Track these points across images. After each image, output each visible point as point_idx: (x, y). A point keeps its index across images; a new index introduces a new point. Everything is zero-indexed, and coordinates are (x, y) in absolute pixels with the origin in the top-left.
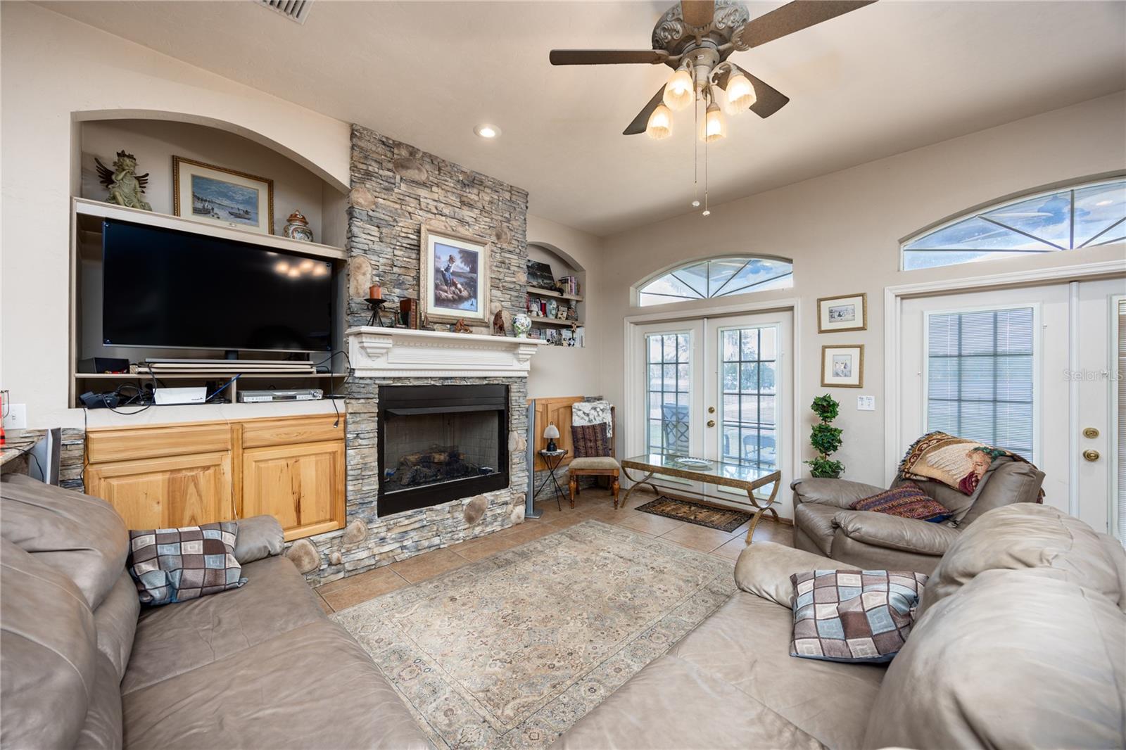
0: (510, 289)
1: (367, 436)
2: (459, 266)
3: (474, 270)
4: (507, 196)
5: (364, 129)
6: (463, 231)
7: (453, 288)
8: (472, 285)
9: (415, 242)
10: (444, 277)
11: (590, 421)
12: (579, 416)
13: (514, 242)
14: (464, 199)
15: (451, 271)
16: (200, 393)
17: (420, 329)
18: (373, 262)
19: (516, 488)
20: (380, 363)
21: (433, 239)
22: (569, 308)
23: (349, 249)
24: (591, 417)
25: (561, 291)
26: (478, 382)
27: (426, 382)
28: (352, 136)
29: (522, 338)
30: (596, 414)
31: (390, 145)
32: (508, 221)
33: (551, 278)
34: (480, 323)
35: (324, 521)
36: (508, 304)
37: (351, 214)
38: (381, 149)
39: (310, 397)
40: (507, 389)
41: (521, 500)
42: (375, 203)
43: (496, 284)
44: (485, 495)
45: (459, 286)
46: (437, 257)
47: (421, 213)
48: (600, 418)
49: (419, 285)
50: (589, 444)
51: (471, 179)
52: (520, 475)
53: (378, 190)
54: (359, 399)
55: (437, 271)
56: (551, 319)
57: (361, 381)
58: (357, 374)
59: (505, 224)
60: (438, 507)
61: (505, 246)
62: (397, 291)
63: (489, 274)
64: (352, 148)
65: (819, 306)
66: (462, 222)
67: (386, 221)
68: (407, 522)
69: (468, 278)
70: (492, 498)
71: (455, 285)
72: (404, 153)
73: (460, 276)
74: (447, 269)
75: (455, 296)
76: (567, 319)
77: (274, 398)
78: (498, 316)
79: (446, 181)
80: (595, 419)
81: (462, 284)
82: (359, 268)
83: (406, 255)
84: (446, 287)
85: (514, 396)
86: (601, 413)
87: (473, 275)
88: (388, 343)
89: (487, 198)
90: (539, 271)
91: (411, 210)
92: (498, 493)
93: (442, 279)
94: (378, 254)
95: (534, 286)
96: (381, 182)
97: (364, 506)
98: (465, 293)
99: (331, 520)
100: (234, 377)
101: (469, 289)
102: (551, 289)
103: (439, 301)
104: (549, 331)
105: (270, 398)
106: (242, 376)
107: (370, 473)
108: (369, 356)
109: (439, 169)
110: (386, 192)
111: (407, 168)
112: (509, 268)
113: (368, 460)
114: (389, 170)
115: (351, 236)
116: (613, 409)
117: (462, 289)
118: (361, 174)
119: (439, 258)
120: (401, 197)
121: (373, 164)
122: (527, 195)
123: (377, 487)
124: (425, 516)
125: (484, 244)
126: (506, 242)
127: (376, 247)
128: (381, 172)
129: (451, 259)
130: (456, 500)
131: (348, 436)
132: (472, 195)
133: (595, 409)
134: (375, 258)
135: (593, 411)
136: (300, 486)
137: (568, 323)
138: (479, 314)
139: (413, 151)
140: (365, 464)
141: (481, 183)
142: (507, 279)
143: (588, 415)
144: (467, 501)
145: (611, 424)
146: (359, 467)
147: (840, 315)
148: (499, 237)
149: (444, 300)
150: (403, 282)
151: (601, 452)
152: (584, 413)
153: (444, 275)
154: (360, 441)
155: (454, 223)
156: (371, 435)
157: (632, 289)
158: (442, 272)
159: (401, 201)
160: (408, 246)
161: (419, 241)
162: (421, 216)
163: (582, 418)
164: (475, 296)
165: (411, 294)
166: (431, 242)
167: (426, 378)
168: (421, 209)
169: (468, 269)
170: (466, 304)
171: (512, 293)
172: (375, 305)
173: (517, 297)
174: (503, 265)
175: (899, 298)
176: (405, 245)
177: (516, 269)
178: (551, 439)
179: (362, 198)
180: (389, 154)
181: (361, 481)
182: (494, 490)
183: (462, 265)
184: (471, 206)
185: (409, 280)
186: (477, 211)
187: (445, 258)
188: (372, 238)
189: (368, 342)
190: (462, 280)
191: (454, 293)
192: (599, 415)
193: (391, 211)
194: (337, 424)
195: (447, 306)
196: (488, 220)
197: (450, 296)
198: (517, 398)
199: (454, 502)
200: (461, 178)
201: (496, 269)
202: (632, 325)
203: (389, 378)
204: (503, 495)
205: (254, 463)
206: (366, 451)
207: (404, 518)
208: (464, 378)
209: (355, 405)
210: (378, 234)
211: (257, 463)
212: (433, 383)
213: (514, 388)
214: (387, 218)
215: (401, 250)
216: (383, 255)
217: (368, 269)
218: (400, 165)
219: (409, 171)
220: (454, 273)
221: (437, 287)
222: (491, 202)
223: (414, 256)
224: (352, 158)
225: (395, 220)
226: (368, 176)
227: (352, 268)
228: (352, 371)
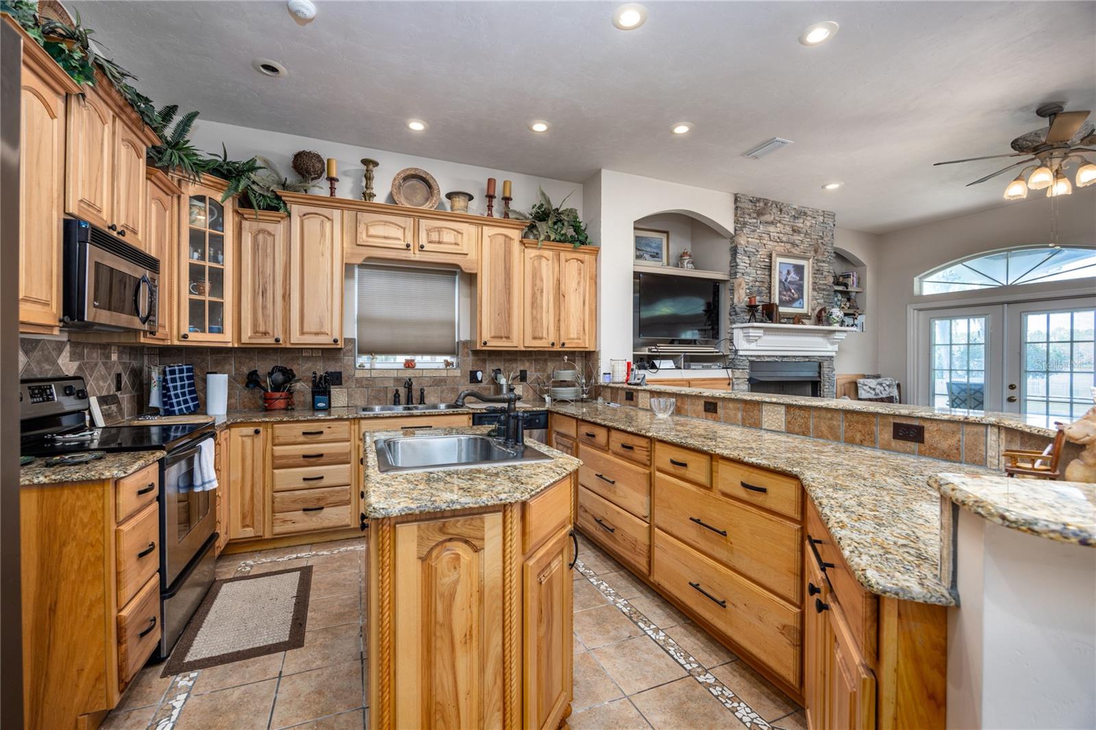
0: (824, 290)
2: (793, 277)
3: (802, 279)
4: (821, 219)
5: (742, 195)
6: (796, 251)
7: (789, 293)
8: (800, 289)
9: (768, 264)
10: (784, 286)
11: (876, 394)
13: (826, 254)
14: (794, 228)
15: (788, 281)
16: (671, 364)
18: (746, 281)
20: (753, 346)
21: (780, 260)
22: (849, 298)
23: (735, 274)
25: (846, 285)
28: (736, 200)
29: (836, 327)
30: (882, 388)
31: (755, 201)
32: (822, 238)
34: (807, 316)
36: (822, 301)
38: (751, 205)
39: (717, 367)
40: (820, 365)
42: (748, 242)
45: (793, 291)
47: (771, 243)
48: (887, 393)
49: (770, 293)
51: (799, 213)
53: (749, 232)
55: (781, 281)
57: (741, 358)
58: (741, 353)
59: (820, 241)
61: (820, 257)
62: (760, 298)
63: (811, 279)
64: (736, 208)
66: (794, 244)
67: (753, 252)
71: (790, 290)
72: (762, 204)
74: (786, 280)
75: (790, 298)
76: (849, 308)
78: (821, 311)
79: (785, 218)
80: (882, 393)
81: (794, 289)
84: (784, 293)
85: (825, 370)
86: (887, 388)
87: (801, 282)
88: (760, 333)
89: (808, 224)
91: (765, 242)
94: (749, 275)
96: (751, 227)
98: (796, 296)
100: (683, 354)
101: (798, 292)
103: (782, 303)
105: (701, 367)
106: (686, 354)
109: (781, 210)
110: (753, 233)
111: (763, 214)
112: (822, 274)
114: (754, 218)
115: (736, 265)
116: (898, 386)
117: (795, 293)
118: (740, 224)
119: (782, 273)
120: (761, 235)
121: (746, 216)
122: (834, 216)
125: (807, 259)
126: (821, 255)
127: (748, 270)
128: (750, 221)
129: (789, 273)
132: (799, 224)
133: (881, 384)
134: (748, 278)
135: (879, 387)
137: (851, 311)
138: (804, 311)
139: (766, 202)
141: (805, 214)
143: (874, 389)
145: (898, 397)
148: (816, 251)
149: (784, 302)
150: (762, 292)
152: (870, 388)
153: (784, 284)
155: (788, 246)
157: (916, 279)
158: (783, 282)
159: (760, 238)
160: (765, 267)
161: (771, 263)
162: (770, 245)
163: (868, 392)
164: (802, 298)
165: (766, 299)
166: (778, 261)
168: (771, 240)
170: (797, 304)
171: (824, 292)
172: (753, 308)
173: (827, 295)
174: (819, 272)
176: (763, 267)
177: (826, 274)
179: (741, 240)
180: (754, 208)
183: (794, 276)
184: (799, 232)
185: (765, 289)
186: (802, 235)
187: (785, 272)
188: (746, 265)
190: (795, 286)
191: (789, 296)
192: (885, 390)
193: (756, 246)
194: (729, 384)
195: (786, 306)
196: (809, 240)
197: (786, 298)
198: (826, 373)
200: (792, 214)
201: (814, 276)
202: (916, 311)
203: (755, 356)
208: (795, 357)
209: (738, 373)
210: (748, 262)
213: (825, 364)
214: (754, 250)
215: (759, 270)
216: (751, 275)
217: (744, 285)
218: (760, 213)
219: (765, 216)
220: (790, 282)
221: (780, 293)
223: (767, 273)
224: (736, 216)
225: (757, 251)
226: (745, 224)
227: (736, 285)
228: (736, 351)
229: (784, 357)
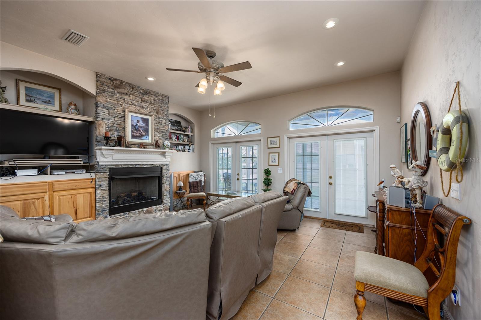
0: (162, 132)
1: (104, 186)
2: (141, 123)
3: (147, 125)
4: (161, 98)
5: (102, 74)
6: (143, 111)
7: (139, 132)
8: (146, 131)
9: (123, 115)
10: (135, 128)
11: (196, 180)
12: (191, 178)
13: (163, 115)
14: (143, 99)
15: (138, 126)
16: (35, 172)
17: (126, 147)
18: (106, 123)
19: (165, 204)
20: (109, 159)
21: (130, 114)
22: (188, 137)
23: (96, 118)
24: (196, 178)
25: (185, 131)
26: (149, 166)
27: (128, 166)
28: (97, 76)
29: (167, 150)
30: (198, 177)
31: (112, 80)
32: (161, 107)
33: (181, 126)
34: (150, 144)
35: (87, 217)
36: (161, 137)
37: (97, 105)
38: (109, 81)
39: (81, 172)
40: (162, 168)
41: (167, 209)
42: (107, 101)
43: (156, 130)
44: (153, 207)
45: (141, 131)
46: (132, 121)
47: (125, 104)
48: (200, 178)
49: (125, 131)
50: (195, 188)
51: (146, 92)
52: (167, 200)
53: (107, 96)
54: (101, 173)
55: (132, 125)
56: (181, 142)
57: (101, 166)
58: (100, 164)
59: (160, 108)
60: (134, 212)
61: (160, 116)
62: (116, 133)
63: (153, 127)
64: (97, 81)
65: (268, 140)
66: (142, 107)
67: (111, 108)
68: (121, 217)
69: (145, 128)
70: (156, 208)
71: (140, 131)
72: (118, 82)
73: (142, 127)
74: (136, 125)
75: (140, 135)
76: (187, 142)
77: (66, 173)
78: (157, 142)
79: (136, 93)
80: (198, 179)
81: (142, 130)
82: (100, 125)
83: (120, 120)
84: (136, 132)
85: (164, 171)
86: (200, 177)
87: (147, 127)
88: (113, 152)
89: (152, 99)
90: (176, 124)
91: (121, 103)
92: (158, 206)
93: (134, 128)
94: (108, 120)
95: (173, 130)
96: (109, 93)
97: (103, 212)
98: (144, 134)
99: (90, 217)
100: (49, 165)
101: (145, 132)
102: (180, 131)
103: (133, 137)
104: (180, 147)
105: (65, 173)
106: (52, 165)
107: (106, 200)
108: (105, 157)
109: (133, 88)
110: (111, 97)
111: (120, 88)
112: (161, 124)
113: (104, 195)
114: (112, 89)
115: (97, 113)
116: (204, 175)
117: (143, 132)
118: (100, 90)
119: (133, 121)
120: (117, 99)
121: (106, 87)
122: (169, 97)
123: (109, 205)
124: (128, 215)
125: (151, 116)
126: (160, 115)
127: (107, 117)
128: (109, 90)
129: (138, 121)
130: (141, 209)
131: (96, 186)
132: (146, 98)
133: (198, 175)
134: (107, 121)
135: (197, 176)
136: (77, 205)
137: (188, 143)
138: (150, 141)
139: (122, 82)
140: (104, 196)
141: (150, 93)
142: (160, 128)
143: (195, 177)
144: (145, 209)
145: (204, 180)
146: (101, 197)
147: (273, 143)
148: (157, 113)
149: (135, 136)
150: (118, 130)
151: (200, 191)
152: (194, 177)
153: (135, 127)
154: (101, 188)
155: (139, 108)
156: (106, 186)
157: (212, 131)
158: (134, 126)
160: (120, 117)
161: (125, 115)
162: (125, 105)
163: (193, 179)
164: (148, 135)
165: (121, 134)
166: (129, 115)
167: (128, 165)
168: (125, 103)
169: (145, 125)
170: (144, 138)
171: (163, 133)
172: (107, 139)
173: (165, 135)
174: (159, 123)
175: (288, 138)
176: (119, 116)
177: (165, 124)
178: (180, 187)
179: (101, 99)
180: (112, 83)
181: (102, 203)
182: (156, 205)
183: (143, 124)
184: (146, 102)
185: (121, 129)
186: (148, 104)
187: (135, 121)
188: (106, 114)
189: (104, 152)
190: (143, 129)
191: (139, 133)
193: (113, 104)
194: (92, 182)
195: (136, 139)
196: (153, 107)
197: (138, 135)
198: (165, 172)
199: (140, 210)
200: (142, 92)
201: (156, 125)
202: (212, 144)
203: (113, 165)
204: (160, 207)
205: (58, 197)
206: (104, 192)
207: (119, 216)
208: (144, 165)
209: (99, 175)
210: (108, 112)
211: (59, 197)
212: (131, 166)
213: (164, 168)
214: (111, 106)
215: (117, 118)
216: (110, 120)
217: (104, 125)
218: (117, 87)
219: (120, 89)
220: (139, 126)
221: (132, 131)
222: (154, 100)
223: (123, 120)
224: (97, 85)
225: (115, 107)
226: (104, 91)
227: (97, 125)
228: (98, 162)
229: (137, 165)
